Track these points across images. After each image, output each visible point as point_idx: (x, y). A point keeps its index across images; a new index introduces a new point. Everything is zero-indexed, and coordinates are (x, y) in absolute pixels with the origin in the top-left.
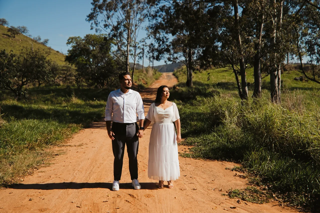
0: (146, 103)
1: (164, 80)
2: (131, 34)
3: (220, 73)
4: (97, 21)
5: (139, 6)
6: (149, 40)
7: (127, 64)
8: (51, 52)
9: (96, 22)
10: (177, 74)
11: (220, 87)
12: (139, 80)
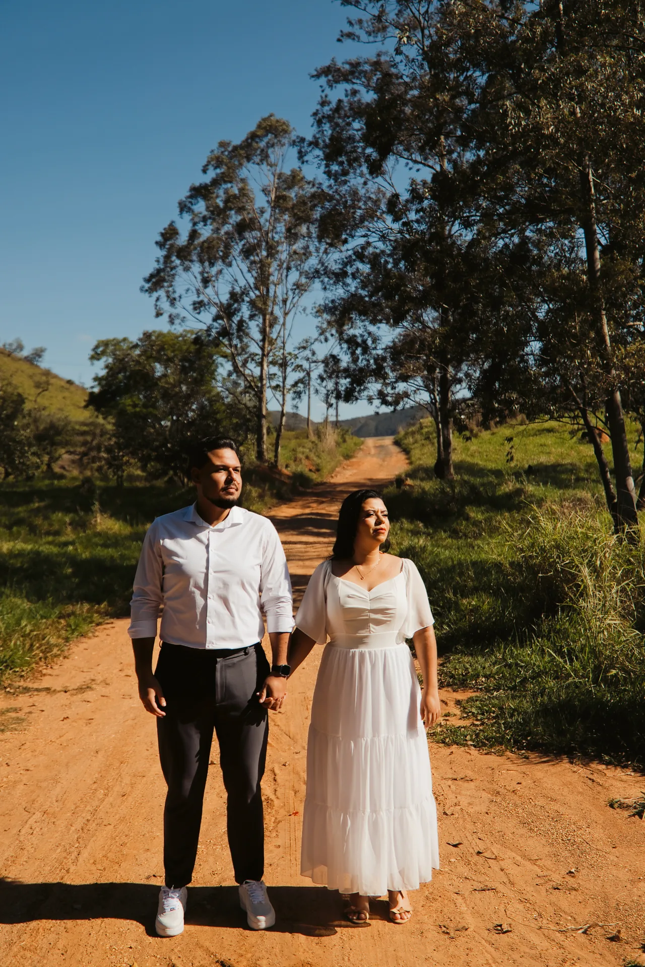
0: (316, 530)
1: (369, 458)
2: (271, 326)
3: (531, 438)
4: (174, 292)
5: (295, 247)
6: (324, 344)
7: (260, 416)
8: (52, 384)
9: (173, 296)
10: (406, 442)
11: (534, 479)
12: (295, 460)
